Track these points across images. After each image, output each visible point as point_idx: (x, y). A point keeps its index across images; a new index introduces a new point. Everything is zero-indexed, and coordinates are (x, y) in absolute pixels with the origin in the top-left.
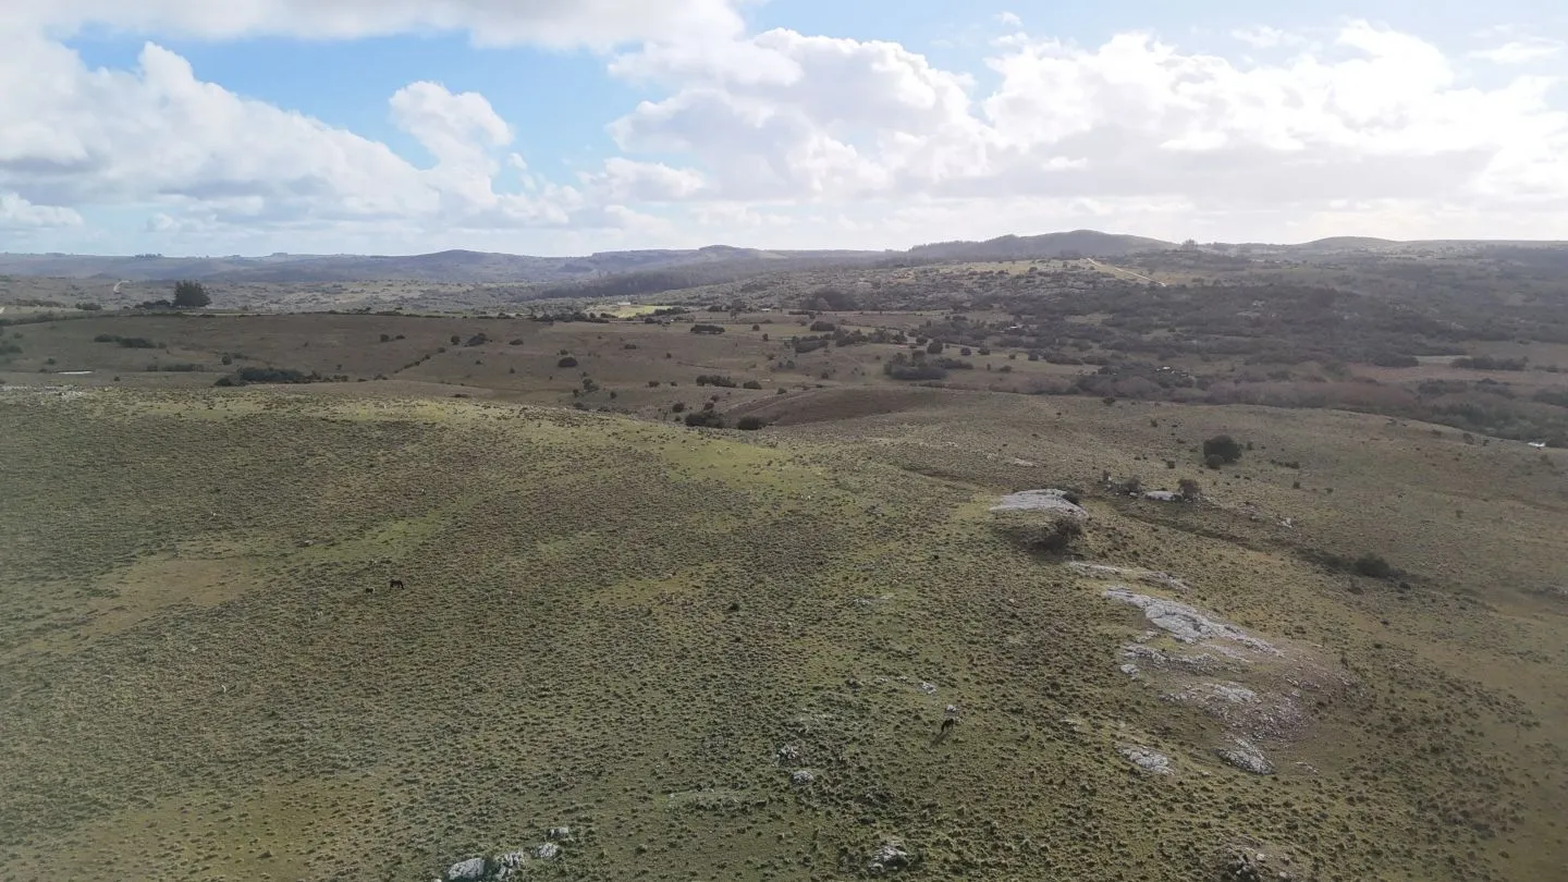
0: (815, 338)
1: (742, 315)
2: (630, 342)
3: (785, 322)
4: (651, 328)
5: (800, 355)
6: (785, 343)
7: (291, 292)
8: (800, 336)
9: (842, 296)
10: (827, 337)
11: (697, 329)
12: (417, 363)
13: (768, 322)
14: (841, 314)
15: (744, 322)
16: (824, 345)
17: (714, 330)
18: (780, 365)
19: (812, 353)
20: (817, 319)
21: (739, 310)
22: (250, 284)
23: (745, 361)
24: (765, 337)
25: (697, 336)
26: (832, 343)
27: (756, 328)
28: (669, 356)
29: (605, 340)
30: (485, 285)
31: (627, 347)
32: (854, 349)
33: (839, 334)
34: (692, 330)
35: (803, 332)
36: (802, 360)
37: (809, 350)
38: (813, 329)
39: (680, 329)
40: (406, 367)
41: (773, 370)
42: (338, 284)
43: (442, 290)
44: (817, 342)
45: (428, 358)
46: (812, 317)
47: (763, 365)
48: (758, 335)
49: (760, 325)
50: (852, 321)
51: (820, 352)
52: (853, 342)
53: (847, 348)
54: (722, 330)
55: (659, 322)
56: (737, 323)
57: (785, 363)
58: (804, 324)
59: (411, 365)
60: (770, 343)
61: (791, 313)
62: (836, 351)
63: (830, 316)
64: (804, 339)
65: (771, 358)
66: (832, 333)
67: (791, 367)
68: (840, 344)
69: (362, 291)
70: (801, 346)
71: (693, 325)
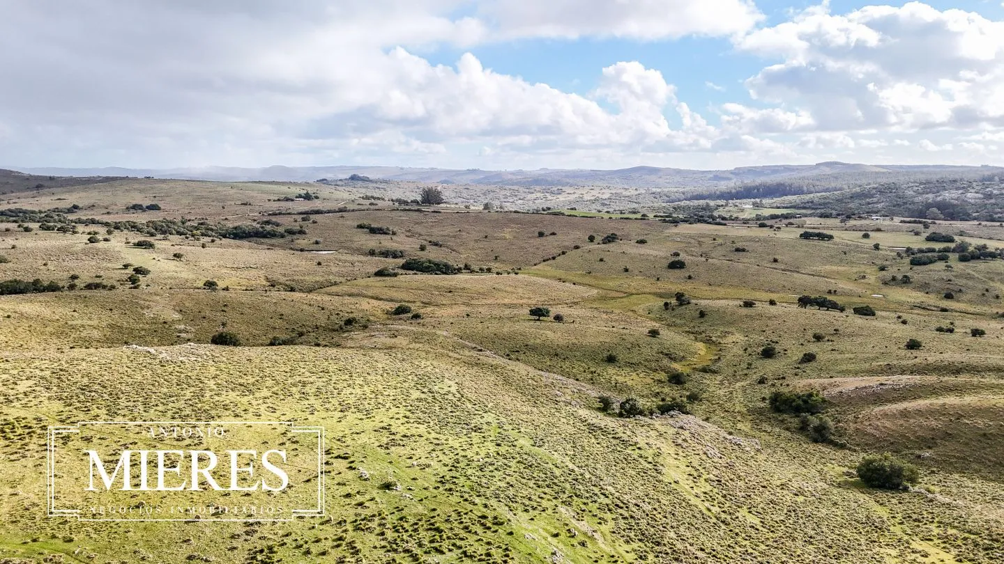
0: (933, 250)
1: (852, 222)
2: (739, 245)
3: (895, 230)
4: (765, 233)
5: (915, 268)
6: (899, 255)
7: (533, 193)
8: (915, 247)
9: (954, 206)
10: (947, 250)
11: (806, 236)
12: (554, 258)
13: (879, 230)
14: (959, 225)
15: (854, 229)
16: (943, 259)
17: (822, 237)
18: (894, 279)
19: (931, 266)
20: (932, 229)
21: (849, 217)
22: (510, 187)
23: (855, 270)
24: (877, 247)
25: (805, 242)
26: (953, 257)
27: (866, 236)
28: (775, 261)
29: (720, 241)
30: (654, 190)
31: (738, 250)
32: (981, 265)
33: (962, 248)
34: (801, 235)
35: (918, 243)
36: (918, 274)
37: (925, 264)
38: (930, 239)
39: (789, 234)
40: (544, 261)
41: (885, 283)
42: (560, 188)
43: (625, 193)
44: (935, 254)
45: (564, 253)
46: (926, 226)
47: (873, 276)
48: (869, 243)
49: (869, 233)
50: (974, 235)
51: (940, 265)
52: (978, 258)
53: (971, 264)
54: (831, 237)
55: (771, 227)
56: (846, 230)
57: (900, 277)
58: (917, 234)
59: (548, 260)
60: (881, 252)
61: (901, 222)
62: (959, 267)
63: (943, 226)
64: (921, 251)
65: (882, 269)
66: (952, 245)
67: (906, 281)
68: (963, 259)
69: (574, 193)
70: (918, 259)
71: (802, 231)
